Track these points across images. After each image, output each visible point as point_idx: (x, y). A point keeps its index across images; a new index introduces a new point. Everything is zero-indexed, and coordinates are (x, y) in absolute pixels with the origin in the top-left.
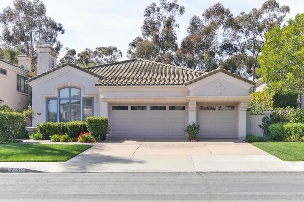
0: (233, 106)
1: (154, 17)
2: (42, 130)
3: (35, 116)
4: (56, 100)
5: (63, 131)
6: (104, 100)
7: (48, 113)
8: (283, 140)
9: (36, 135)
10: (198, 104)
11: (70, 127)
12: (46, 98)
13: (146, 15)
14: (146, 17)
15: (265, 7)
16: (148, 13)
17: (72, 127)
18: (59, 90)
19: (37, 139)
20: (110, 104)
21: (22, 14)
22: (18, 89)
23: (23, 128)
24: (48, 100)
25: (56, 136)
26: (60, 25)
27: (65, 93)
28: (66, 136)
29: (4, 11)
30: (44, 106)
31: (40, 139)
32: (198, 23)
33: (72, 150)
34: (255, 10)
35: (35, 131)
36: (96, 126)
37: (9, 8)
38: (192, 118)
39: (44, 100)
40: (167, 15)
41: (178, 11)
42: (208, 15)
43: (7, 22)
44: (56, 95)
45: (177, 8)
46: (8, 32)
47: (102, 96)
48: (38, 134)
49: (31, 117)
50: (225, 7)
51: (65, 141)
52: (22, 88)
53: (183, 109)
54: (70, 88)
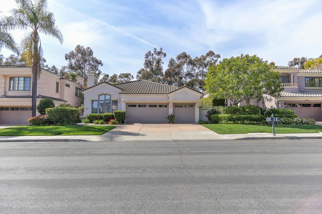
0: (192, 105)
1: (150, 58)
2: (88, 118)
3: (85, 110)
4: (97, 102)
5: (101, 118)
6: (124, 102)
7: (93, 108)
8: (218, 123)
9: (85, 120)
10: (174, 104)
11: (104, 116)
12: (92, 100)
13: (146, 58)
14: (146, 59)
15: (208, 55)
16: (147, 56)
17: (106, 116)
18: (99, 96)
19: (86, 123)
20: (127, 104)
21: (80, 55)
22: (76, 95)
23: (78, 117)
24: (93, 101)
25: (97, 121)
26: (100, 61)
27: (102, 98)
28: (102, 121)
29: (70, 53)
30: (91, 104)
31: (87, 123)
32: (174, 62)
33: (106, 129)
34: (203, 56)
35: (85, 118)
36: (119, 116)
37: (73, 52)
38: (171, 111)
39: (90, 102)
40: (157, 57)
41: (163, 56)
42: (179, 58)
43: (71, 59)
44: (97, 99)
45: (162, 54)
46: (72, 65)
47: (122, 100)
48: (87, 120)
49: (83, 110)
50: (188, 54)
51: (102, 123)
52: (78, 95)
53: (166, 106)
54: (105, 95)
